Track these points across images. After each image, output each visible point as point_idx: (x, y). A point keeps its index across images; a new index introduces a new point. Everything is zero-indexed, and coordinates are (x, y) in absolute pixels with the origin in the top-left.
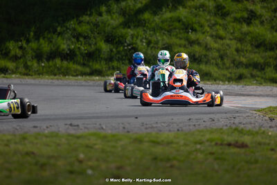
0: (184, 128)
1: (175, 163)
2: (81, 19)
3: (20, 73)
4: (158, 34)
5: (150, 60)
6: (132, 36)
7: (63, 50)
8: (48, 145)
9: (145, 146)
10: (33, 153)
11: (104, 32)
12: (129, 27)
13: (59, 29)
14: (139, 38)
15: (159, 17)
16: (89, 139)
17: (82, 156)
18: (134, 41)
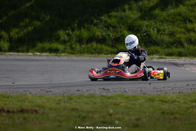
0: (183, 91)
1: (177, 115)
2: (110, 14)
3: (68, 53)
4: (165, 25)
5: (159, 43)
6: (147, 26)
7: (98, 36)
8: (87, 104)
9: (156, 103)
10: (77, 109)
11: (127, 23)
12: (145, 20)
13: (95, 21)
14: (152, 27)
15: (165, 12)
16: (116, 99)
17: (111, 111)
18: (148, 30)
